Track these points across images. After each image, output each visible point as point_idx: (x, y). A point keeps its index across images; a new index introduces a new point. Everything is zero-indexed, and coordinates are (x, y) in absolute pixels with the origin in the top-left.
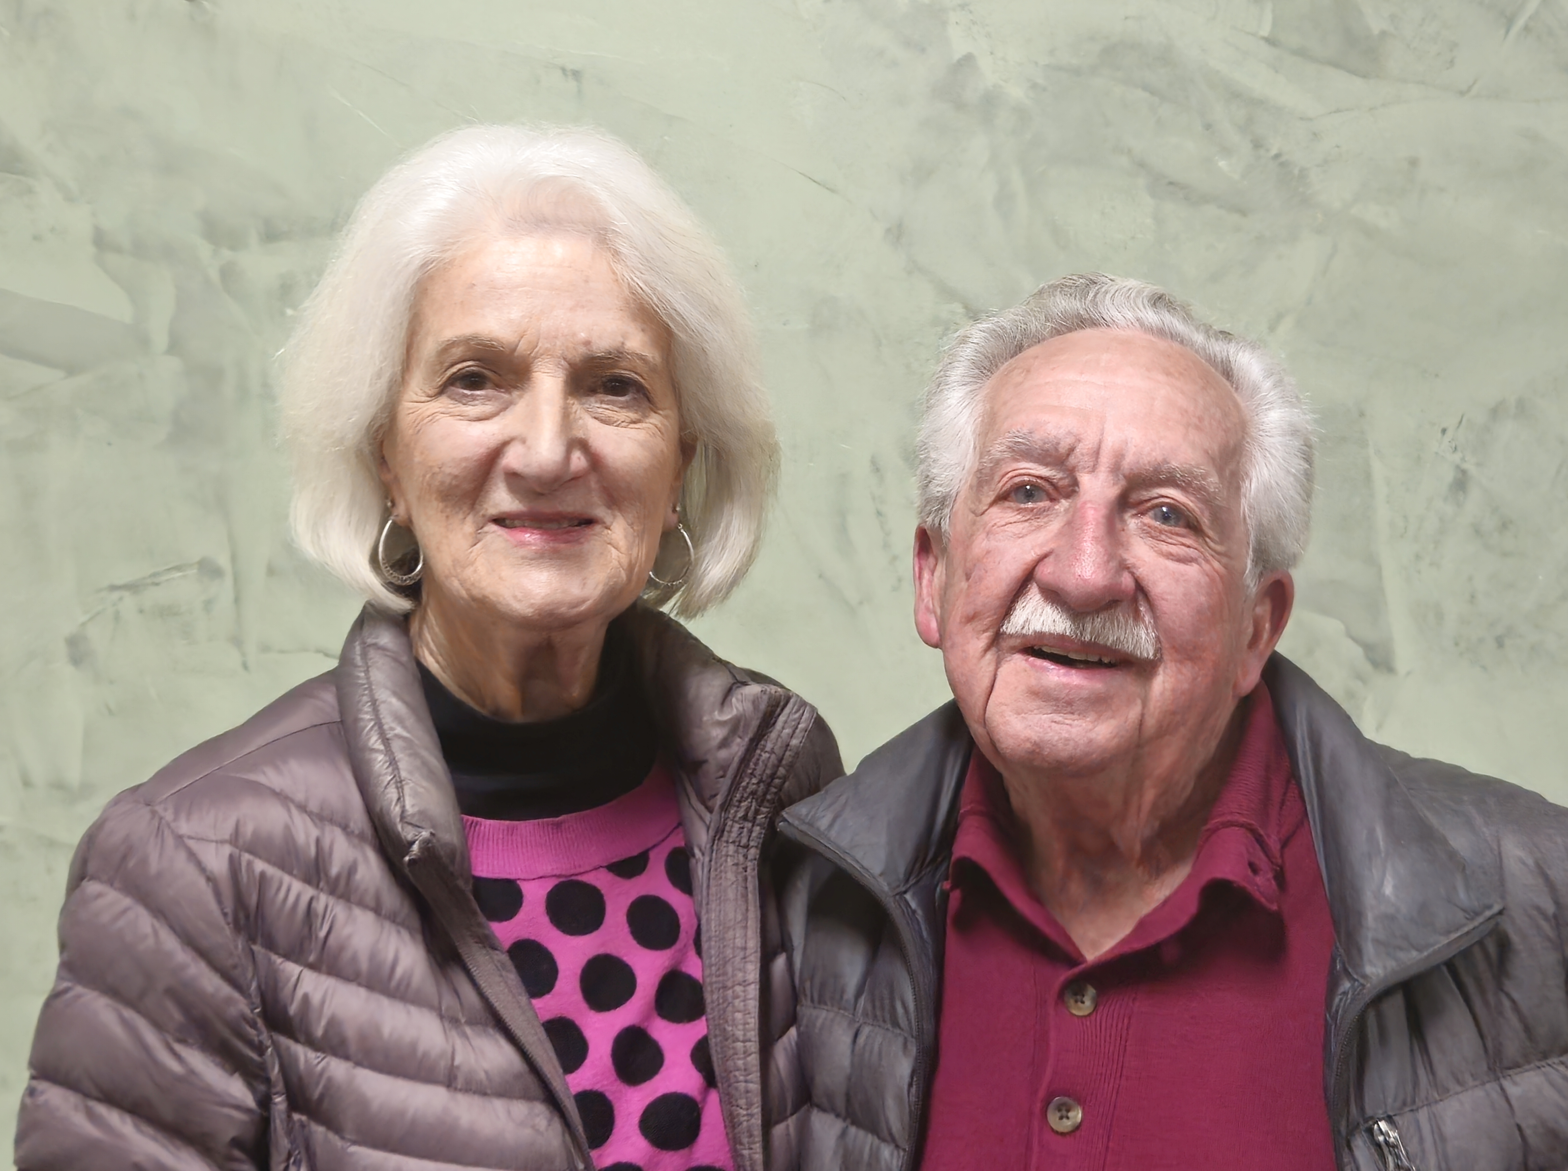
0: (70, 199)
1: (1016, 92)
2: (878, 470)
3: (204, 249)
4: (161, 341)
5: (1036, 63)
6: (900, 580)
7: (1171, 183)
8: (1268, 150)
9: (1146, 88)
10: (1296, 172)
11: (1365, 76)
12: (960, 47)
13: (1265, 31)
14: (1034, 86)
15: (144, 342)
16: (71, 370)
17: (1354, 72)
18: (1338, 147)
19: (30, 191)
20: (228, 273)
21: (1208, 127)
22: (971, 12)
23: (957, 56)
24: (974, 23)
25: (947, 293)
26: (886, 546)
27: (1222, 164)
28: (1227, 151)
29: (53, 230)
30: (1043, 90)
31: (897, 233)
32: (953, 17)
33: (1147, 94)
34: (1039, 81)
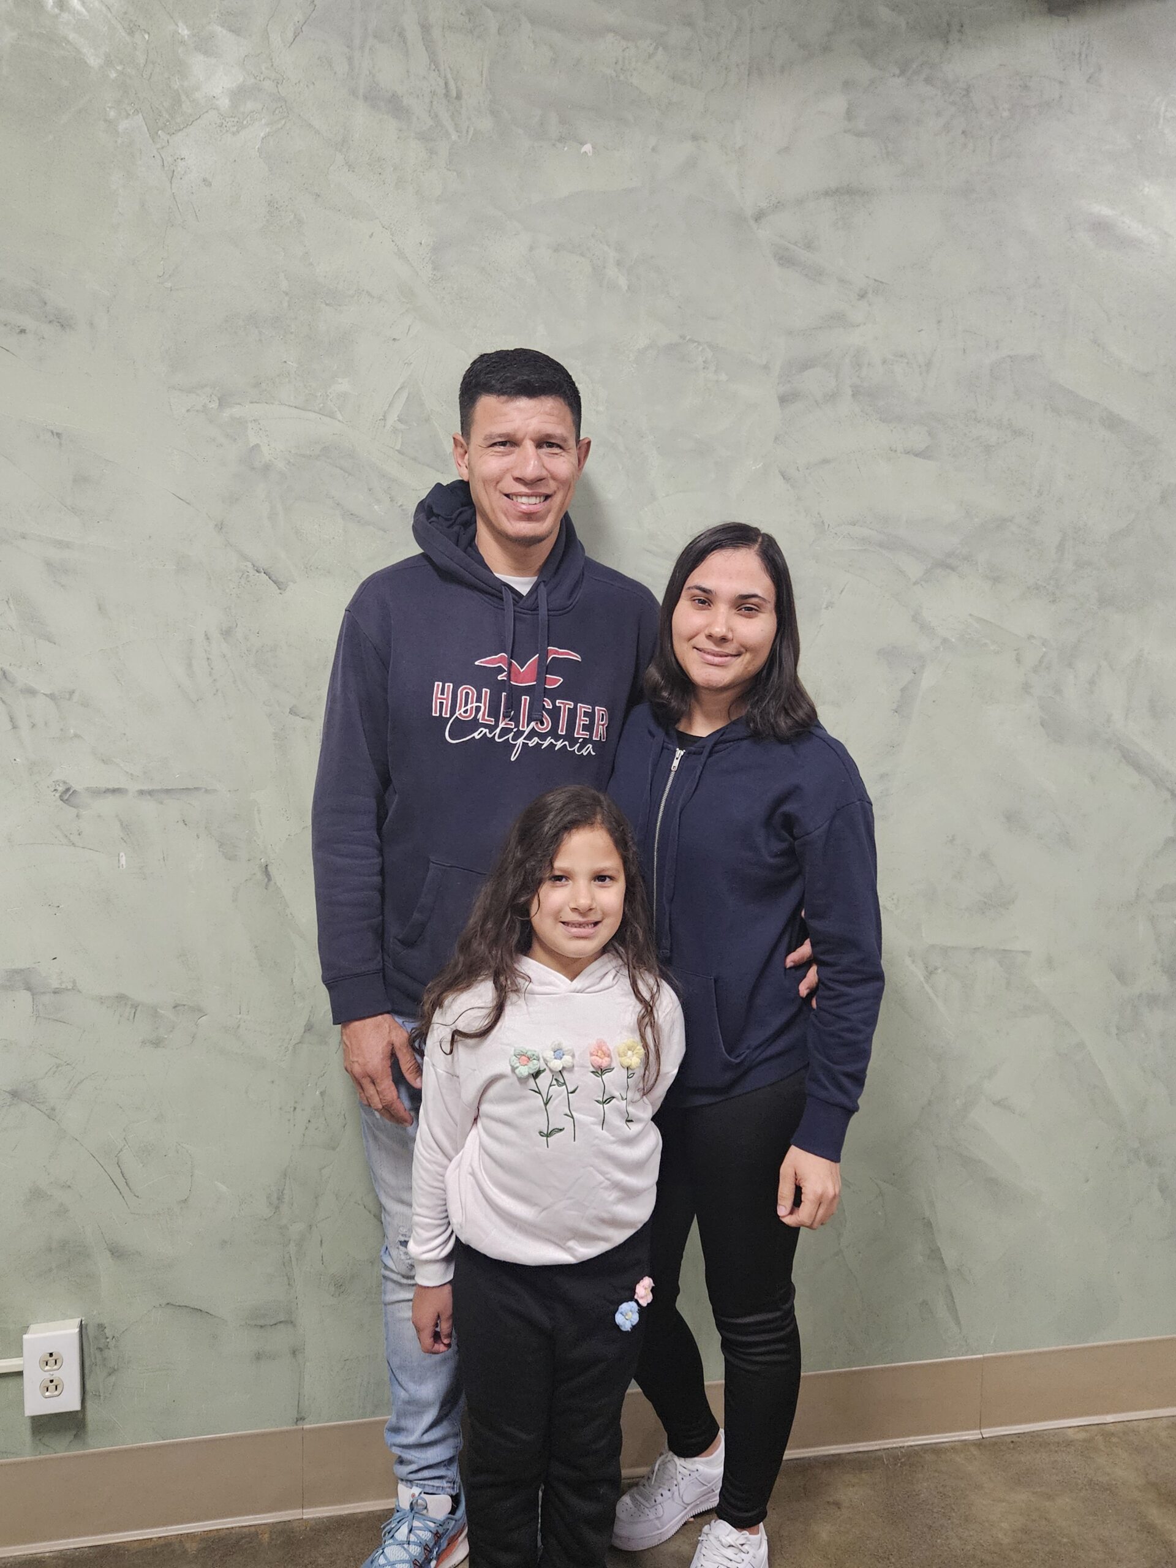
1: (280, 464)
2: (208, 639)
5: (290, 452)
6: (217, 691)
7: (352, 514)
9: (341, 468)
11: (442, 473)
12: (253, 440)
13: (398, 447)
14: (289, 462)
17: (438, 471)
21: (370, 489)
22: (259, 424)
23: (252, 445)
24: (261, 429)
25: (245, 557)
26: (210, 674)
27: (376, 507)
28: (378, 501)
30: (293, 465)
31: (220, 527)
32: (249, 424)
33: (342, 472)
34: (291, 460)
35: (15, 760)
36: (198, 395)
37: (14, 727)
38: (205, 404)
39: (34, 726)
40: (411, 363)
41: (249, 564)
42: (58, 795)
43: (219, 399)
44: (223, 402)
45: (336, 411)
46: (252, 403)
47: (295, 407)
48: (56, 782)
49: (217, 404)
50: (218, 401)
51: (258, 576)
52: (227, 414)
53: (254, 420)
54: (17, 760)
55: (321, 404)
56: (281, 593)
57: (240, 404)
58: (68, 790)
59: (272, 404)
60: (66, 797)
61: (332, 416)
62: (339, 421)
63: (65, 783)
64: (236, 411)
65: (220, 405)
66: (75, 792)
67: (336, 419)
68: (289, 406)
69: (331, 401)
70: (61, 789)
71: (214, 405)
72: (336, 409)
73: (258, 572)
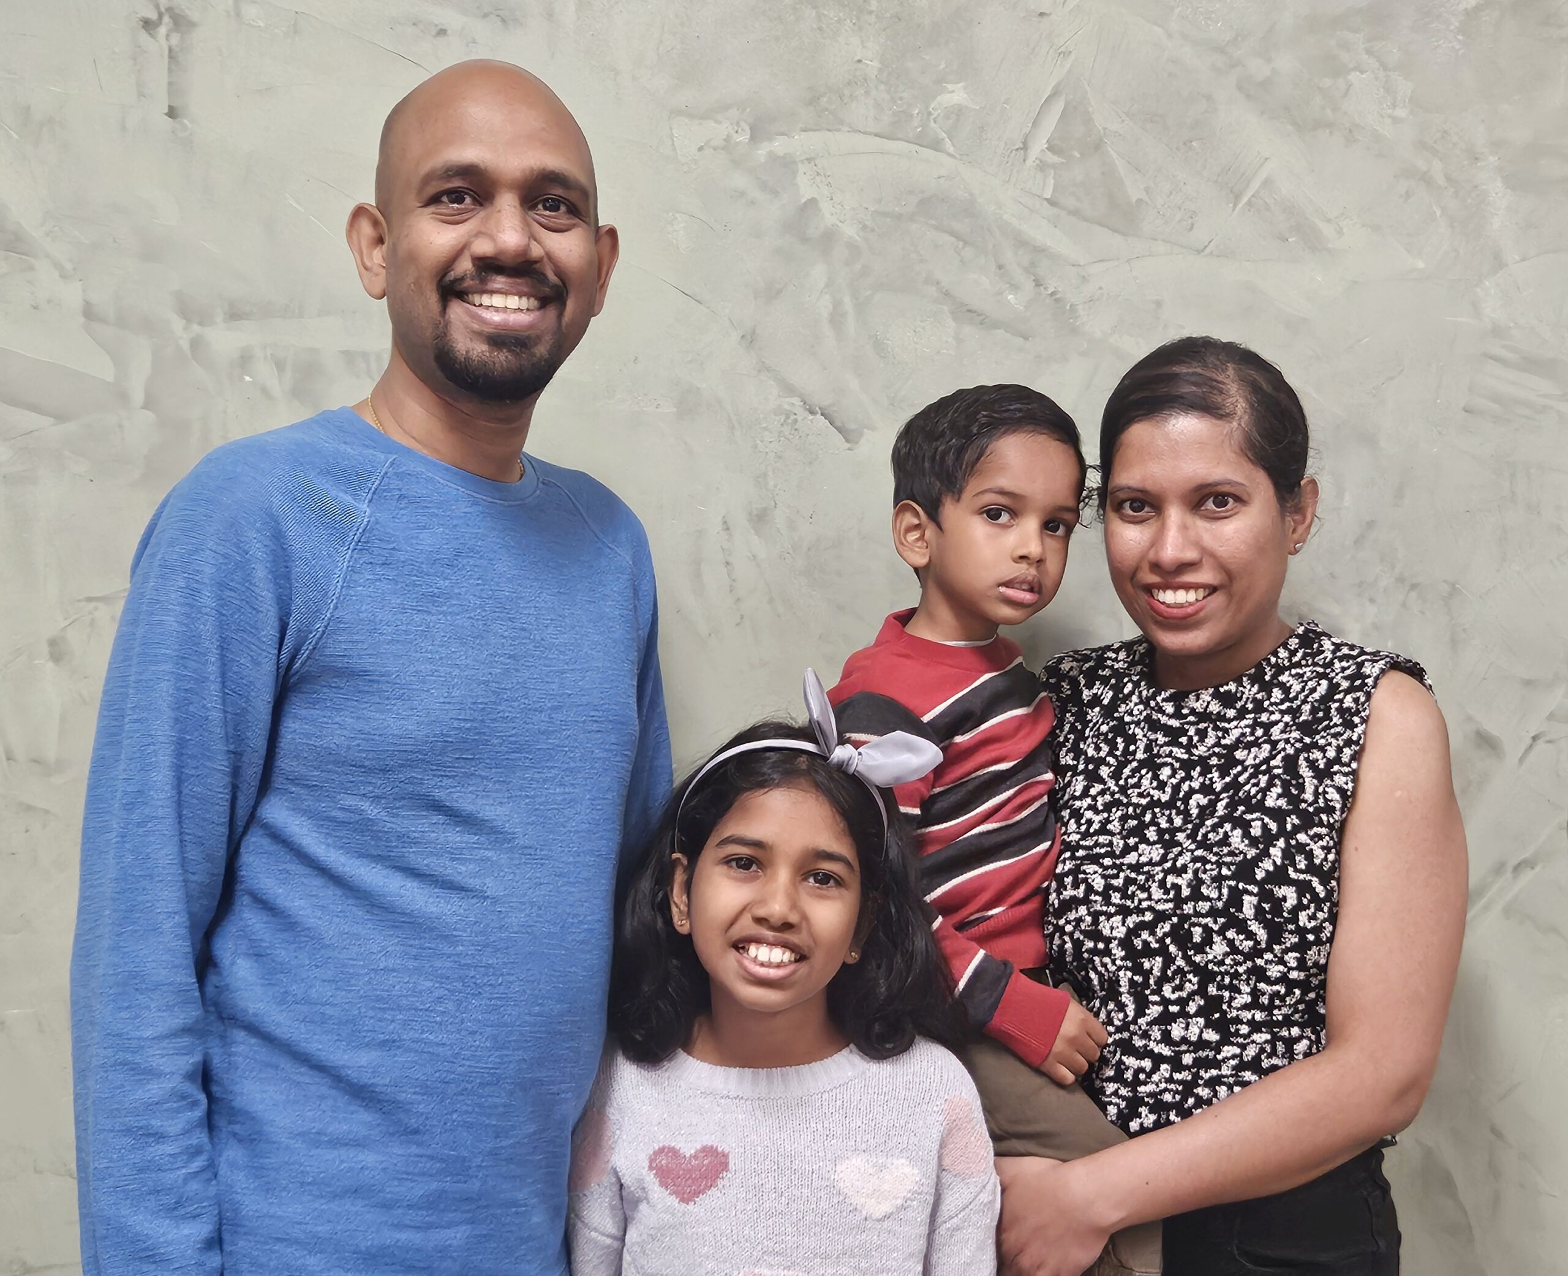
0: (64, 276)
1: (850, 231)
2: (728, 529)
3: (178, 324)
4: (138, 396)
5: (866, 209)
6: (742, 618)
7: (969, 311)
8: (1045, 288)
9: (952, 233)
10: (1068, 308)
11: (1124, 234)
12: (806, 193)
13: (1048, 194)
14: (865, 227)
15: (123, 397)
16: (60, 418)
17: (1115, 231)
18: (1101, 288)
19: (31, 268)
20: (196, 344)
21: (1000, 267)
22: (816, 165)
23: (803, 201)
24: (818, 174)
25: (789, 389)
26: (731, 591)
27: (1010, 297)
28: (1015, 287)
29: (49, 301)
30: (873, 230)
31: (750, 339)
32: (802, 168)
33: (953, 239)
34: (867, 223)
36: (716, 121)
38: (728, 136)
40: (1070, 52)
41: (796, 401)
43: (750, 129)
44: (757, 134)
45: (943, 139)
46: (805, 130)
47: (876, 135)
49: (748, 137)
50: (749, 132)
51: (812, 421)
52: (762, 152)
53: (807, 159)
55: (917, 127)
56: (850, 449)
57: (786, 135)
59: (838, 130)
61: (936, 145)
62: (949, 155)
64: (779, 146)
65: (753, 138)
67: (942, 152)
68: (865, 133)
69: (935, 122)
71: (744, 138)
72: (944, 135)
73: (812, 412)
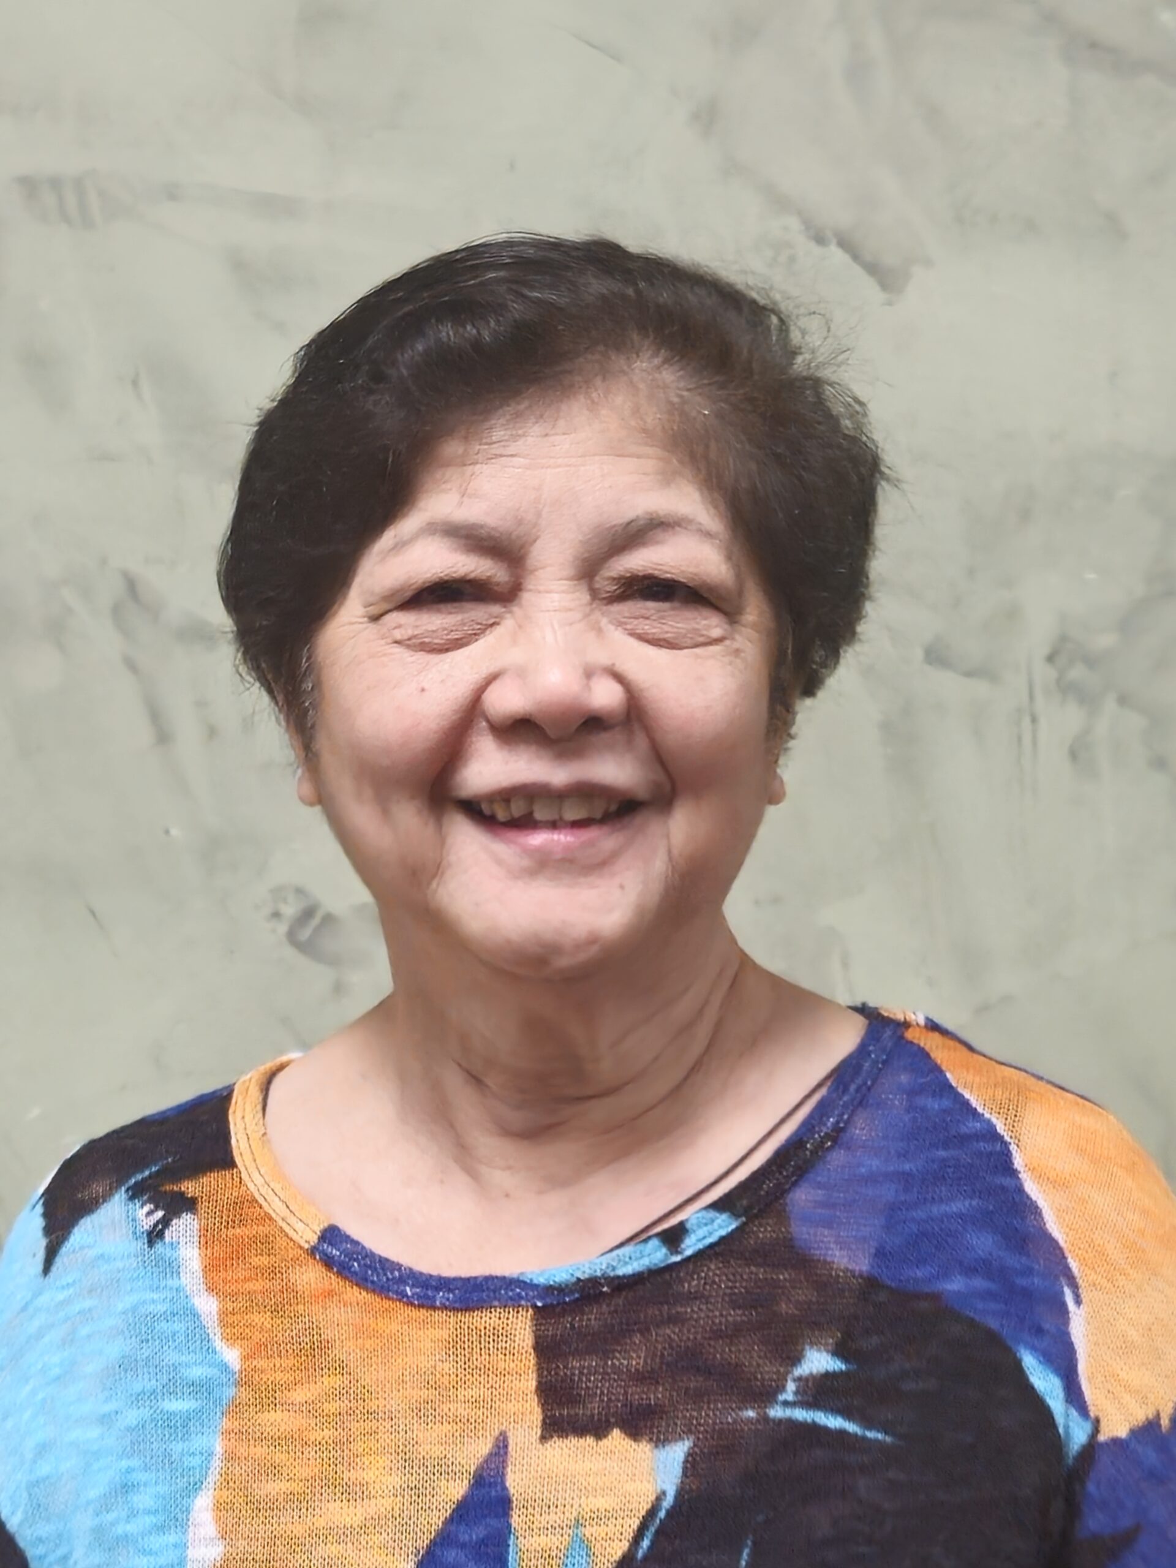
35: (167, 832)
37: (163, 737)
39: (212, 732)
41: (794, 223)
42: (283, 928)
48: (278, 893)
51: (822, 252)
54: (174, 832)
56: (890, 303)
58: (308, 913)
60: (305, 934)
63: (300, 891)
66: (329, 919)
70: (290, 910)
73: (820, 240)
